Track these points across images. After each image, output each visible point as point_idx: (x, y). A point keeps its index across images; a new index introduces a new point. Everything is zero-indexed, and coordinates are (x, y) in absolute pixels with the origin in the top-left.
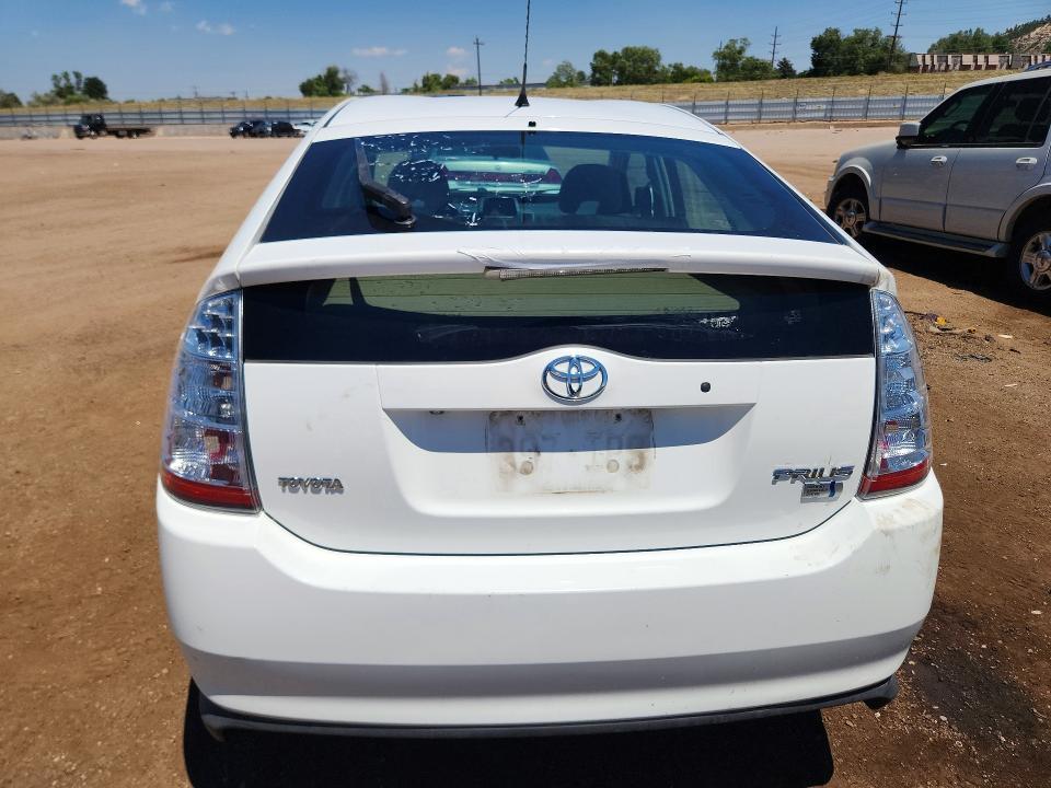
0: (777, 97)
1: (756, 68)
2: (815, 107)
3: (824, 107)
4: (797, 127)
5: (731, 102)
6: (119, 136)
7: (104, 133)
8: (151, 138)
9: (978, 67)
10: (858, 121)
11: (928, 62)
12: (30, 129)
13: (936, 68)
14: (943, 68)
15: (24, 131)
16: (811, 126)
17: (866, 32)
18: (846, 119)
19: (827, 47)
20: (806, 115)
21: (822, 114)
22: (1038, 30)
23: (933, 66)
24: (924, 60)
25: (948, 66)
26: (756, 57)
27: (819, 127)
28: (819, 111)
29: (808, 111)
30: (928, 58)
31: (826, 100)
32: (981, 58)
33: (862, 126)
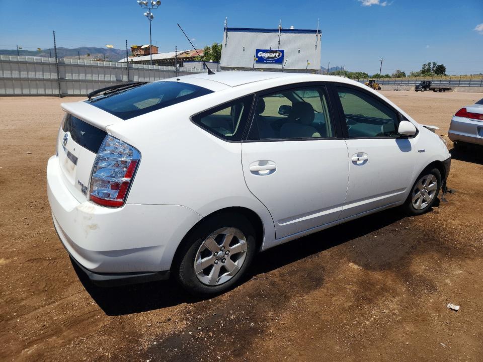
6: (435, 91)
7: (428, 89)
8: (451, 93)
12: (399, 86)
15: (396, 87)
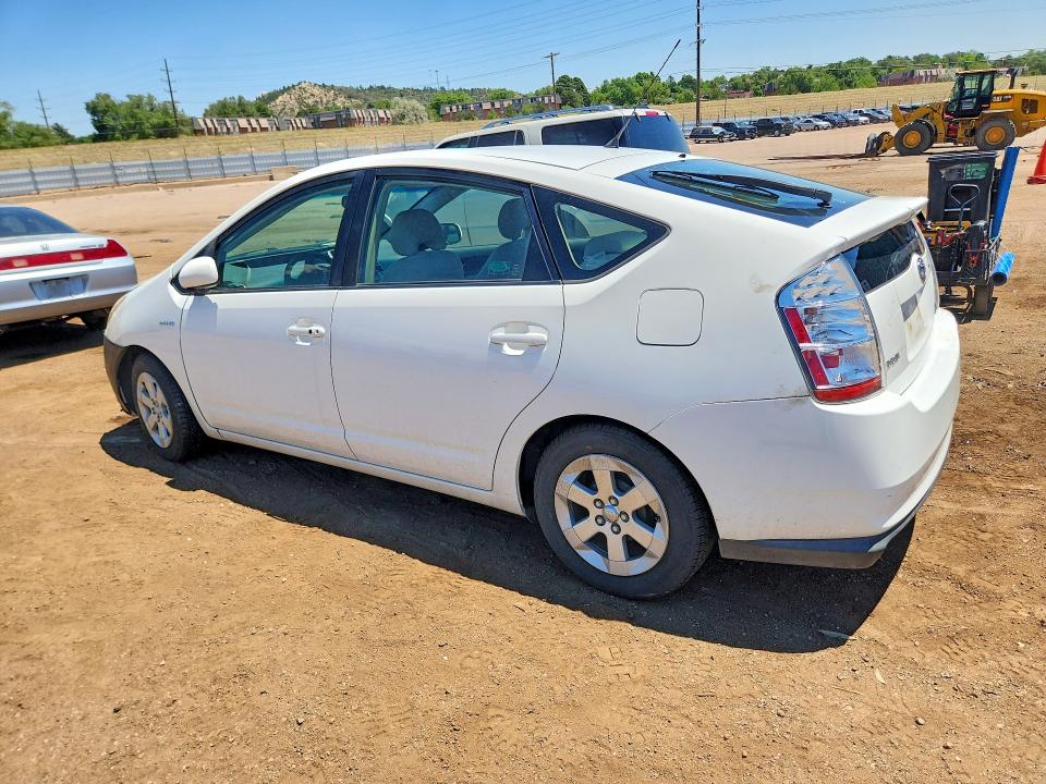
0: (85, 162)
1: (33, 135)
2: (135, 170)
3: (145, 170)
4: (124, 191)
5: (35, 170)
9: (254, 130)
10: (185, 181)
11: (210, 125)
13: (219, 130)
14: (225, 130)
16: (139, 189)
17: (140, 98)
18: (174, 179)
19: (105, 112)
20: (128, 179)
21: (145, 177)
22: (280, 98)
23: (216, 129)
24: (206, 124)
25: (228, 129)
26: (28, 122)
27: (147, 189)
28: (140, 173)
29: (130, 174)
30: (208, 121)
31: (143, 162)
32: (253, 121)
33: (190, 185)
